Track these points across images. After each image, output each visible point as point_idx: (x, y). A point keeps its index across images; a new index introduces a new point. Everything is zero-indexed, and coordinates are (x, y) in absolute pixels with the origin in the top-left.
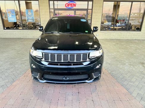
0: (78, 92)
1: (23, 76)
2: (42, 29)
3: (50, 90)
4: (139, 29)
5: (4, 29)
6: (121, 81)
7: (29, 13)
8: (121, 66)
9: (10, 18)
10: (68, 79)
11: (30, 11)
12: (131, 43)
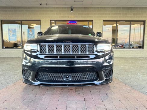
0: (84, 99)
1: (13, 84)
2: (41, 34)
3: (45, 98)
4: (141, 47)
5: (3, 48)
6: (138, 89)
7: (30, 32)
8: (133, 76)
9: (11, 37)
10: (70, 79)
11: (31, 30)
12: (136, 59)
